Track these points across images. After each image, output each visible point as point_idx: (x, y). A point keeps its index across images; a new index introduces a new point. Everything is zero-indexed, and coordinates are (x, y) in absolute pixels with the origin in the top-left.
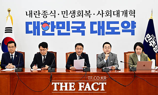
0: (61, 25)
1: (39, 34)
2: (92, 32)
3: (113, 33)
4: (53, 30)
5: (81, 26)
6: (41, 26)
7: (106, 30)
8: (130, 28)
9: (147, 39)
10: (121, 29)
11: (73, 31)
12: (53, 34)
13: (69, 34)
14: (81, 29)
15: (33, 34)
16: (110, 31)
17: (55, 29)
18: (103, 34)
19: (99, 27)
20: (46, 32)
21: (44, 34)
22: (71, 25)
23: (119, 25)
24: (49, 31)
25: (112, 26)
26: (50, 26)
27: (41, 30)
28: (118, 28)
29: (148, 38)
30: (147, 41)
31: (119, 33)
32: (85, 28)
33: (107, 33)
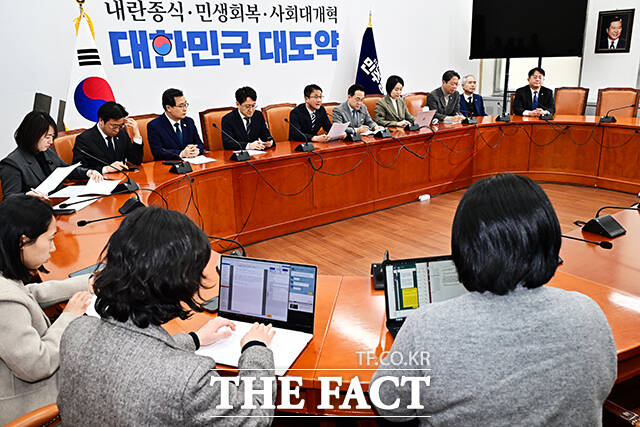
0: (197, 41)
1: (147, 66)
2: (264, 56)
3: (302, 57)
4: (180, 54)
5: (240, 42)
6: (150, 42)
7: (290, 52)
8: (329, 47)
9: (367, 68)
10: (315, 47)
11: (226, 56)
12: (183, 64)
13: (217, 62)
14: (242, 51)
15: (132, 64)
16: (296, 52)
17: (186, 51)
18: (285, 61)
19: (277, 45)
20: (166, 59)
21: (161, 64)
22: (221, 40)
23: (310, 40)
24: (172, 57)
25: (300, 41)
26: (173, 42)
27: (153, 55)
28: (309, 47)
29: (369, 65)
30: (368, 73)
31: (311, 57)
32: (249, 46)
33: (293, 58)
